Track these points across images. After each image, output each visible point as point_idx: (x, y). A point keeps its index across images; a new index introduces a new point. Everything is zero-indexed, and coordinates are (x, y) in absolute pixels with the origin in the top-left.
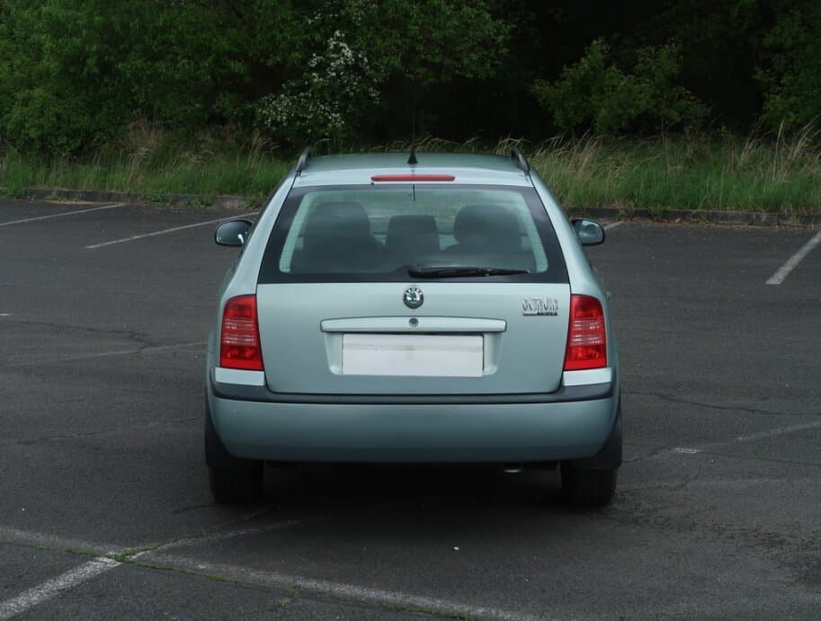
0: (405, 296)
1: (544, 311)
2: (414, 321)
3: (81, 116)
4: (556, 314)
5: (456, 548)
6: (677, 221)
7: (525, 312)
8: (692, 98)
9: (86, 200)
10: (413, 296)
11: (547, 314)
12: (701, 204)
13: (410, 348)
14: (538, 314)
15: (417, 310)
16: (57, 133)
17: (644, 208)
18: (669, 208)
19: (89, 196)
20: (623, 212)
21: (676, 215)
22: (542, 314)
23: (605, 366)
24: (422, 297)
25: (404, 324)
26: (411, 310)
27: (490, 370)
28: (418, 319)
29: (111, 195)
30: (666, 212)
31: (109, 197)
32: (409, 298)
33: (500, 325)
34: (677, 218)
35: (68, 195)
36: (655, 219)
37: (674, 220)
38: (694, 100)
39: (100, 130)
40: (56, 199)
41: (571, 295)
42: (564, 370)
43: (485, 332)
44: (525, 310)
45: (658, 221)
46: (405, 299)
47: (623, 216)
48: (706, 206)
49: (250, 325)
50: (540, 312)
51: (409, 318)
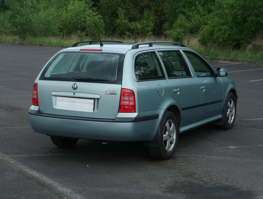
1: (112, 93)
3: (237, 35)
4: (116, 94)
9: (230, 62)
10: (75, 86)
11: (113, 94)
13: (74, 102)
14: (110, 94)
15: (76, 90)
16: (229, 40)
19: (231, 60)
22: (111, 94)
23: (135, 112)
24: (77, 86)
25: (71, 94)
26: (74, 90)
27: (96, 110)
28: (75, 93)
29: (237, 60)
31: (237, 61)
32: (73, 87)
33: (98, 96)
35: (226, 60)
39: (243, 39)
40: (222, 61)
41: (121, 88)
42: (118, 112)
44: (106, 92)
46: (72, 87)
49: (36, 92)
50: (111, 93)
51: (73, 93)
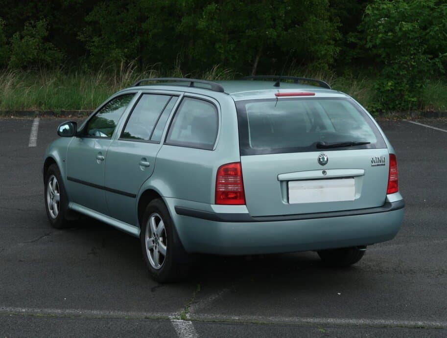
0: (320, 159)
1: (380, 163)
2: (324, 172)
4: (384, 165)
5: (339, 294)
6: (70, 116)
7: (373, 164)
8: (55, 49)
10: (323, 158)
11: (381, 165)
12: (82, 107)
13: (321, 187)
14: (377, 165)
15: (324, 166)
17: (49, 110)
18: (63, 110)
20: (37, 112)
21: (69, 113)
22: (379, 165)
24: (327, 160)
25: (319, 174)
26: (321, 166)
27: (358, 196)
28: (326, 171)
30: (62, 111)
32: (321, 160)
33: (361, 172)
34: (70, 115)
36: (58, 115)
37: (68, 116)
38: (56, 50)
41: (389, 154)
42: (388, 194)
43: (355, 176)
44: (372, 163)
45: (59, 116)
46: (319, 161)
47: (37, 114)
48: (85, 108)
49: (238, 179)
51: (322, 171)
